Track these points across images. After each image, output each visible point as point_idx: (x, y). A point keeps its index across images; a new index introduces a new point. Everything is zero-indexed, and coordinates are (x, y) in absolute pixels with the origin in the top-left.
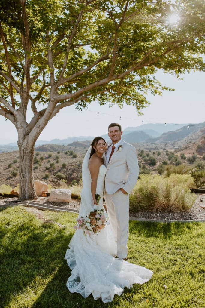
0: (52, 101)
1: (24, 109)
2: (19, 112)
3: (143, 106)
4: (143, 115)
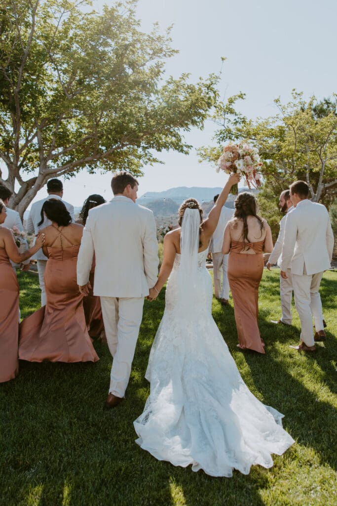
0: (42, 174)
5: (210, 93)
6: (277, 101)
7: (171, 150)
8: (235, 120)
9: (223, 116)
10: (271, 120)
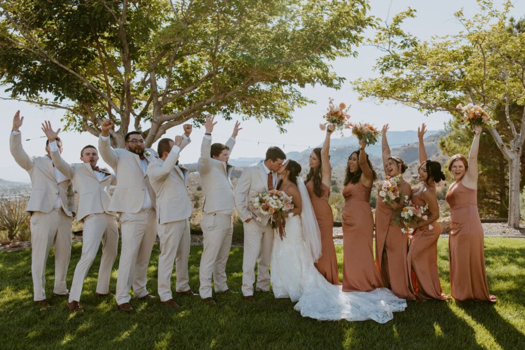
0: (155, 122)
1: (124, 131)
2: (119, 134)
3: (286, 120)
4: (286, 132)
5: (356, 4)
6: (459, 15)
7: (317, 85)
8: (402, 42)
9: (388, 39)
10: (453, 40)
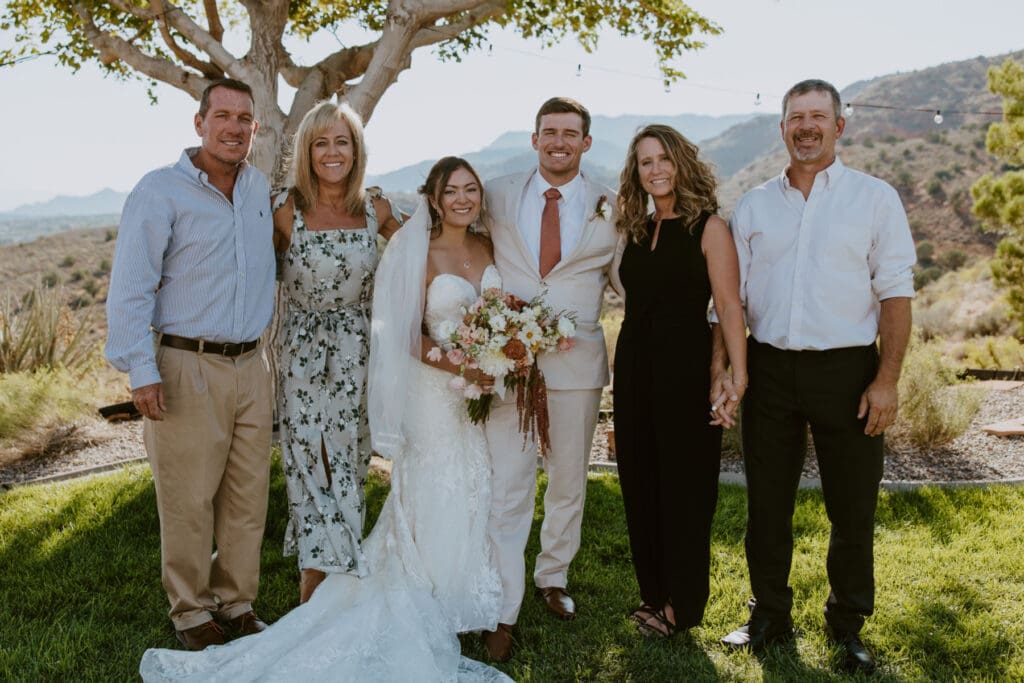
0: (400, 20)
1: (270, 55)
2: (252, 67)
3: (685, 39)
4: (684, 77)
